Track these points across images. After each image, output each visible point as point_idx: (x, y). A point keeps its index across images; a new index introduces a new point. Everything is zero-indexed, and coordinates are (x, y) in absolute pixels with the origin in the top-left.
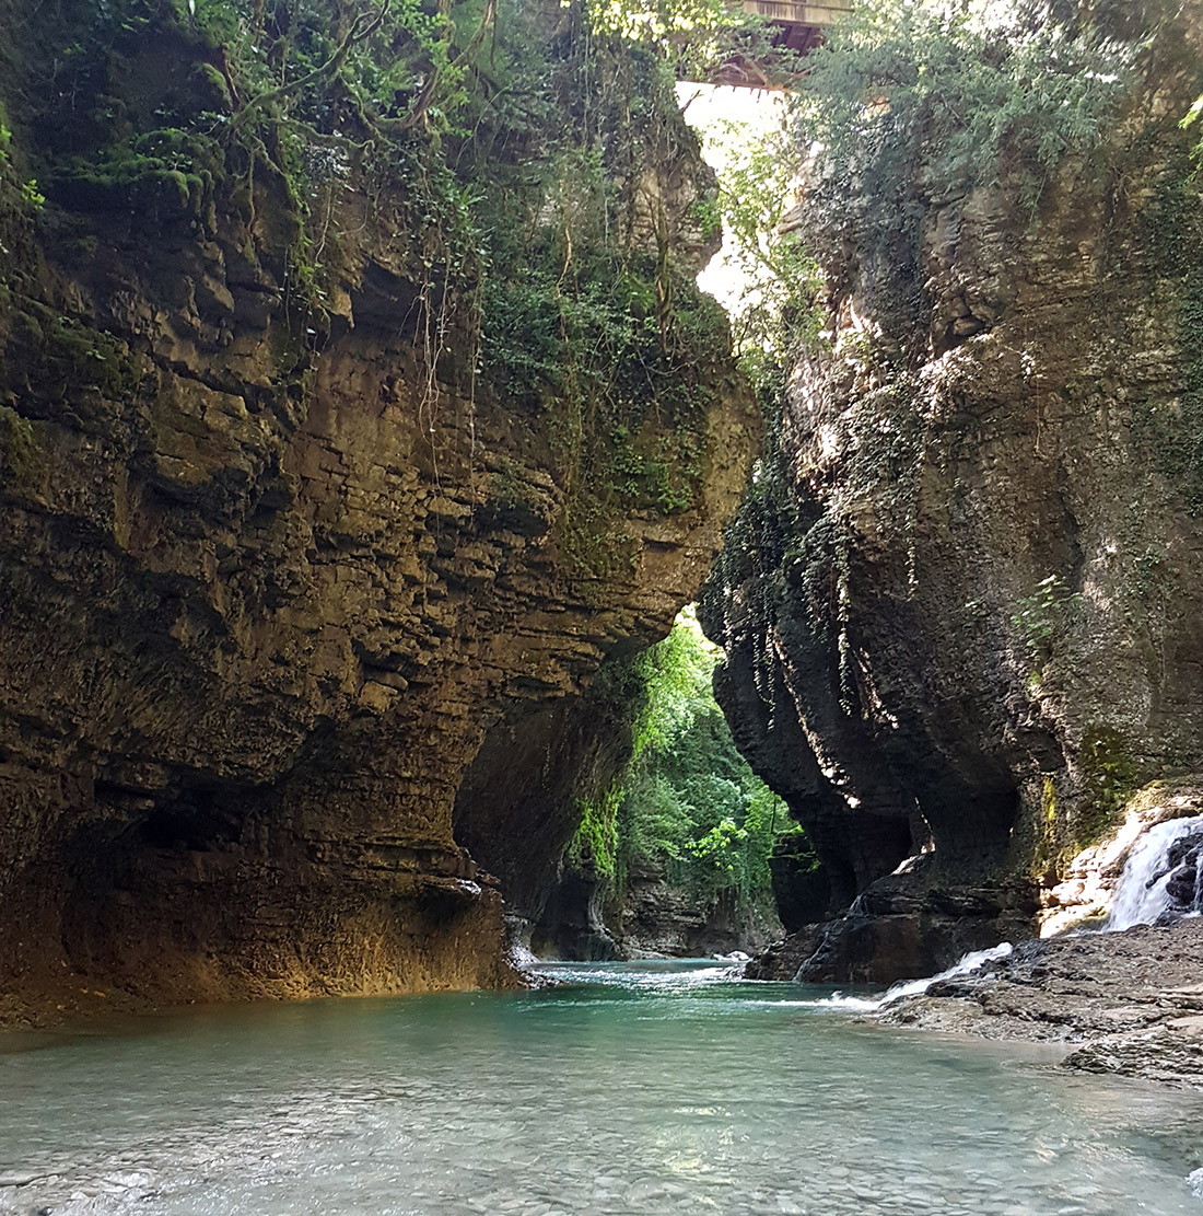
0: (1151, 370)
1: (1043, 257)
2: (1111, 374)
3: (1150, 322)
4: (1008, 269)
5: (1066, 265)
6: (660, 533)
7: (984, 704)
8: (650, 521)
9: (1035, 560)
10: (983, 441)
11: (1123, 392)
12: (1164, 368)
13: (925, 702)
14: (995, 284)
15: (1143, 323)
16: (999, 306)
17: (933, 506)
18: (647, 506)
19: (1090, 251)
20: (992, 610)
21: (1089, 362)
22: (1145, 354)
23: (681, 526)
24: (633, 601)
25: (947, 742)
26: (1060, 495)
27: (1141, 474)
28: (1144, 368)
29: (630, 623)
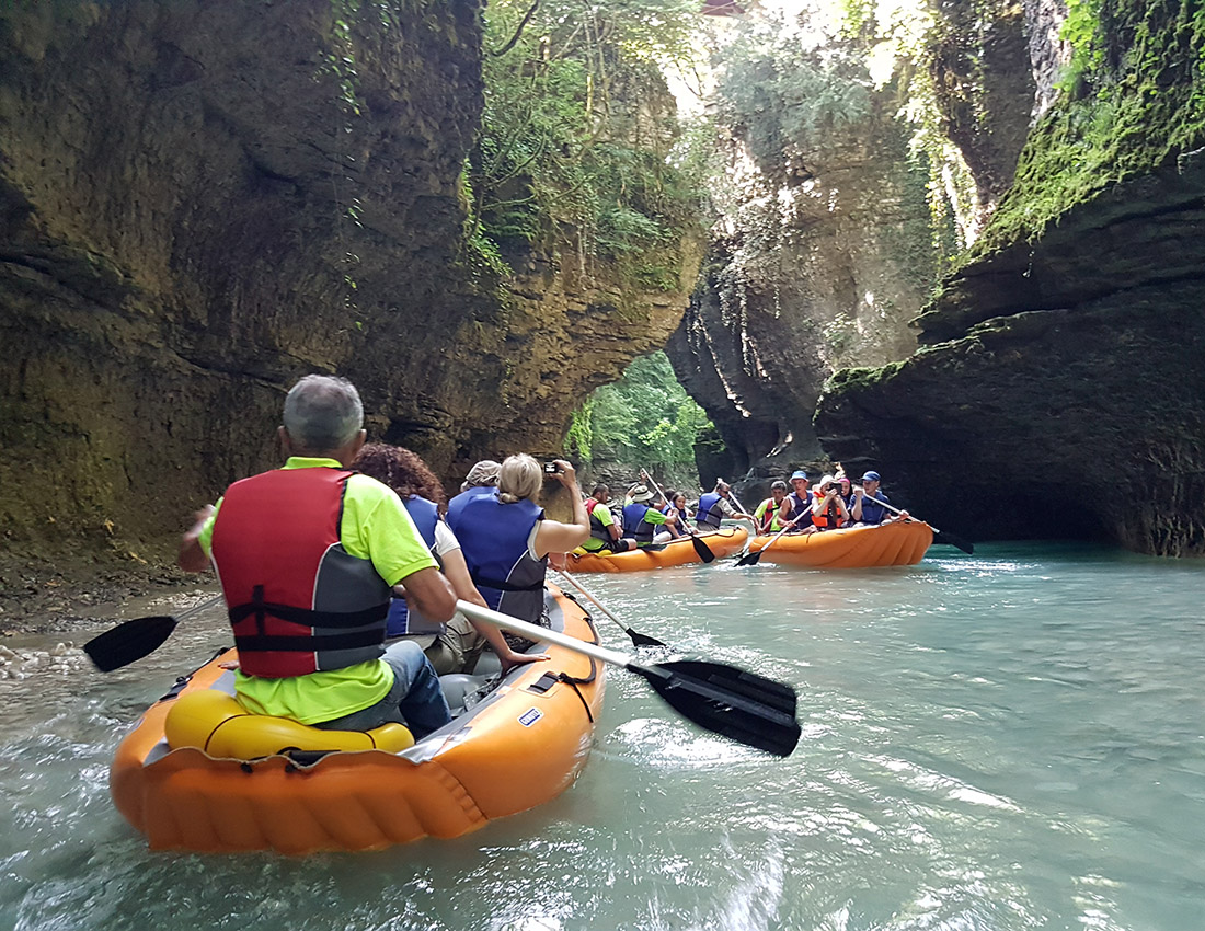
0: (890, 209)
1: (841, 144)
2: (872, 208)
3: (890, 184)
4: (823, 149)
5: (851, 150)
6: (660, 301)
7: (813, 370)
8: (656, 295)
9: (836, 299)
10: (812, 237)
11: (877, 218)
12: (896, 208)
13: (785, 368)
14: (817, 156)
15: (886, 184)
16: (819, 167)
17: (788, 268)
18: (654, 288)
19: (863, 143)
20: (816, 324)
21: (861, 202)
22: (886, 201)
23: (670, 297)
24: (649, 334)
25: (797, 388)
26: (848, 268)
27: (884, 260)
28: (886, 208)
29: (647, 344)
